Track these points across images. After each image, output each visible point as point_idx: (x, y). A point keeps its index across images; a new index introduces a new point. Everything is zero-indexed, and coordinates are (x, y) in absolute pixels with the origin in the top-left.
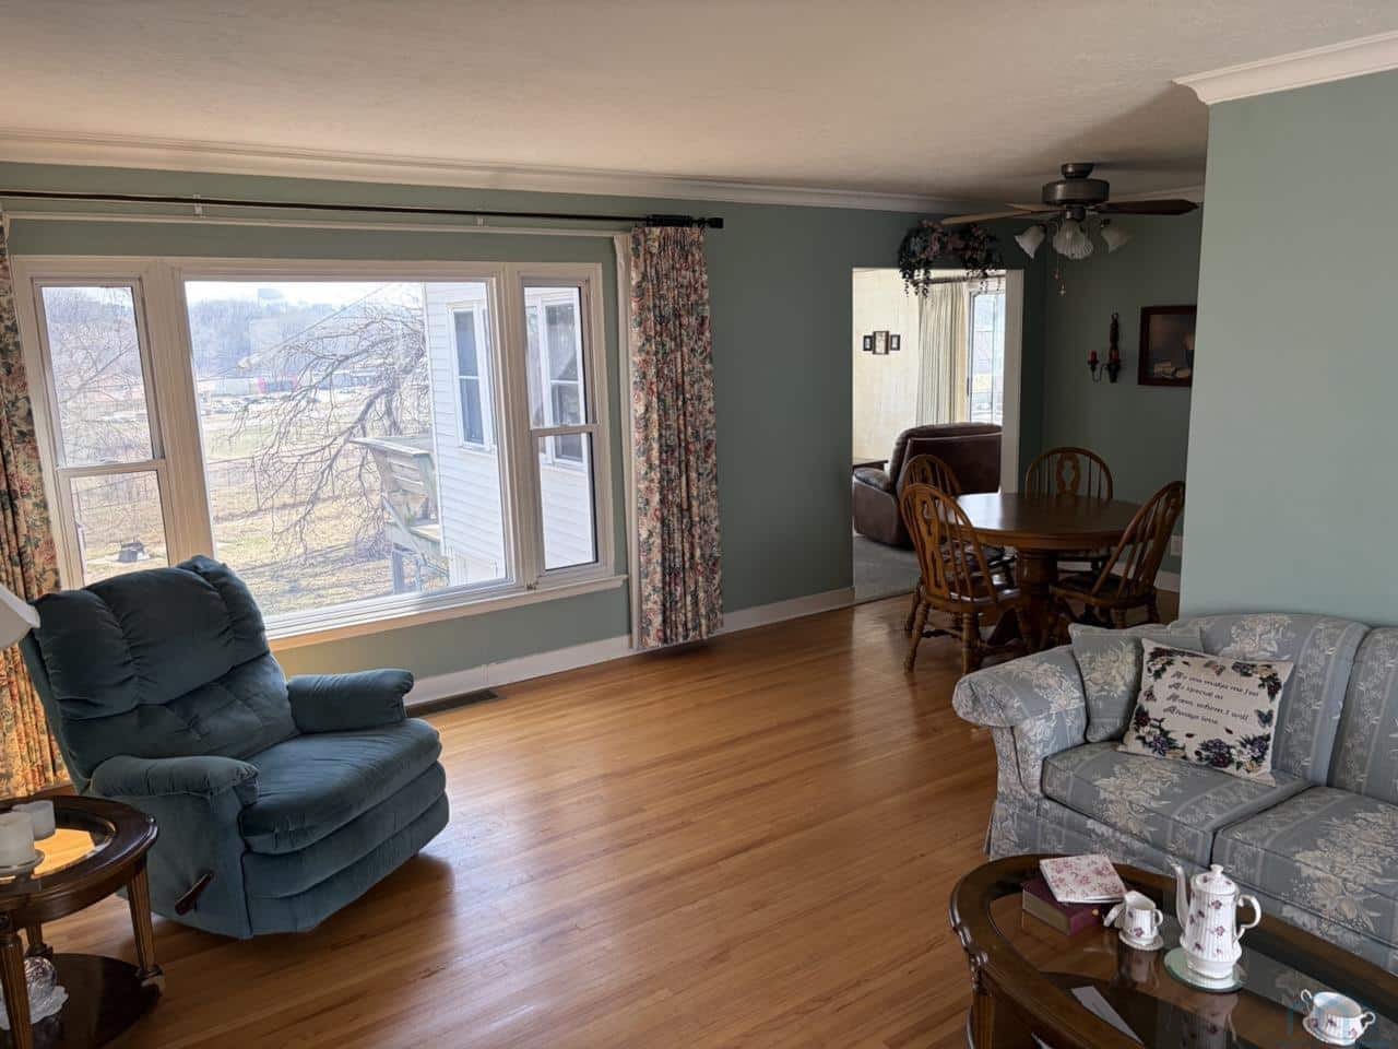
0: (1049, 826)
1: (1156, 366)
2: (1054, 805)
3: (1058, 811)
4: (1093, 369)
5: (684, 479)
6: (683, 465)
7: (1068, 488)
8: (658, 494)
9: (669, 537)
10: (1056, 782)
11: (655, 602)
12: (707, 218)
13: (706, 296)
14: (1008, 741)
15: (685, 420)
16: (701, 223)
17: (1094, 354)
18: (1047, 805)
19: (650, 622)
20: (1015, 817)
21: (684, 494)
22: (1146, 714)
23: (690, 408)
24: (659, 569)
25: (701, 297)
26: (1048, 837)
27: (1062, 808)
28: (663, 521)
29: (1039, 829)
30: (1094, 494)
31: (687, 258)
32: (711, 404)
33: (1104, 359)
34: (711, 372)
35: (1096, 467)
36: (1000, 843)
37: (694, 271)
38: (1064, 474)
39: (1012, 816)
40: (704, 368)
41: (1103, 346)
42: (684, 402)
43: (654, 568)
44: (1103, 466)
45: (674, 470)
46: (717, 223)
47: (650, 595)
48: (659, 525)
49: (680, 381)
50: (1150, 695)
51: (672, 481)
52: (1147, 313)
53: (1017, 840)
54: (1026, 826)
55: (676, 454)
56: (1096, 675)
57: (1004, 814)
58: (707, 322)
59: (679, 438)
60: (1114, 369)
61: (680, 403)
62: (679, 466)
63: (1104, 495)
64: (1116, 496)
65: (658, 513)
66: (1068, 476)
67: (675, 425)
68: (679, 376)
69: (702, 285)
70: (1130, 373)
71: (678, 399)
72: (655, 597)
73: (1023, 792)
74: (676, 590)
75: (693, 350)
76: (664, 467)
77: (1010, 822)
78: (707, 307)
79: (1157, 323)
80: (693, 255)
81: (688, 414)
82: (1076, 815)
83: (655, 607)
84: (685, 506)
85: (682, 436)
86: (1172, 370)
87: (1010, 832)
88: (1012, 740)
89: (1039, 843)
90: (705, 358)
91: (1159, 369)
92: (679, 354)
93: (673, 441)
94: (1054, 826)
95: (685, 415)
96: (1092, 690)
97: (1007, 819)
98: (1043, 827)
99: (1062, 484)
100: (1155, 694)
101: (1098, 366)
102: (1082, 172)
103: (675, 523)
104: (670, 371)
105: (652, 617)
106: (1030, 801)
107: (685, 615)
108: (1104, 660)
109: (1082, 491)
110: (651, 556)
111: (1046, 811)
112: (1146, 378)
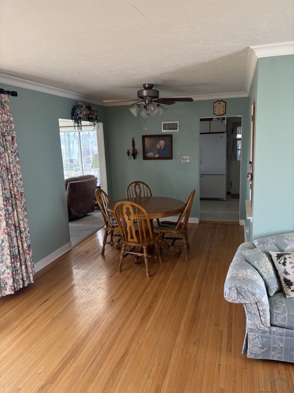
0: (276, 337)
1: (148, 154)
2: (277, 328)
3: (280, 330)
4: (129, 155)
5: (15, 212)
6: (14, 206)
7: (138, 195)
8: (5, 222)
9: (11, 241)
10: (279, 319)
11: (8, 273)
12: (10, 91)
13: (13, 127)
14: (255, 307)
15: (13, 185)
16: (8, 93)
17: (128, 151)
18: (274, 329)
19: (6, 284)
20: (260, 337)
21: (16, 219)
22: (289, 281)
23: (15, 179)
24: (9, 257)
25: (11, 127)
26: (276, 341)
27: (282, 329)
28: (9, 234)
29: (272, 339)
30: (146, 196)
31: (4, 109)
32: (20, 176)
33: (131, 152)
34: (19, 162)
35: (145, 187)
36: (253, 349)
37: (8, 115)
38: (136, 190)
39: (258, 337)
40: (16, 160)
41: (131, 148)
42: (12, 176)
43: (6, 257)
44: (147, 186)
45: (10, 209)
46: (14, 94)
47: (5, 270)
48: (7, 236)
49: (8, 167)
50: (286, 273)
51: (10, 214)
52: (144, 137)
53: (261, 346)
54: (265, 340)
55: (10, 201)
56: (263, 269)
57: (254, 337)
58: (15, 138)
59: (11, 193)
60: (134, 155)
61: (10, 177)
62: (12, 206)
63: (149, 196)
64: (153, 196)
65: (5, 231)
66: (138, 190)
67: (8, 188)
68: (8, 164)
69: (11, 122)
70: (140, 156)
71: (8, 175)
72: (8, 271)
73: (263, 326)
74: (17, 265)
75: (12, 152)
76: (6, 208)
77: (257, 340)
78: (14, 132)
79: (147, 140)
80: (6, 108)
81: (14, 182)
82: (290, 330)
83: (8, 276)
84: (17, 225)
85: (12, 193)
86: (153, 155)
87: (257, 344)
88: (256, 306)
89: (272, 344)
90: (16, 155)
91: (150, 154)
92: (6, 154)
93: (8, 195)
94: (279, 337)
95: (12, 183)
96: (265, 275)
97: (255, 339)
98: (274, 338)
99: (136, 193)
100: (288, 272)
101: (130, 154)
102: (150, 87)
103: (13, 234)
104: (3, 162)
105: (7, 281)
106: (267, 329)
107: (22, 275)
108: (263, 263)
109: (142, 195)
110: (4, 252)
111: (274, 332)
112: (145, 158)
